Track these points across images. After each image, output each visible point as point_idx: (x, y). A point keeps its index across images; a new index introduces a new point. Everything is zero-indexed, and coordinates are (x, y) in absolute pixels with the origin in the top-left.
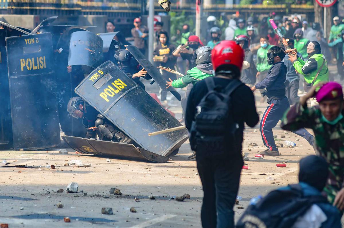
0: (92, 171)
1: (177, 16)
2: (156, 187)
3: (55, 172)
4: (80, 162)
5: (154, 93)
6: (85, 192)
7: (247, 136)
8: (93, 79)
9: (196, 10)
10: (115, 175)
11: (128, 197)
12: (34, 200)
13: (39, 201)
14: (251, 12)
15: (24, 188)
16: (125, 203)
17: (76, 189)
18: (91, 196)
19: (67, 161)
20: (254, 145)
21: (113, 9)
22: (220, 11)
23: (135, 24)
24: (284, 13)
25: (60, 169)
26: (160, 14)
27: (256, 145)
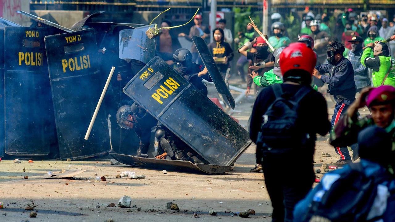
0: (146, 183)
1: (241, 12)
2: (217, 201)
3: (106, 184)
4: (133, 173)
5: (216, 97)
6: (138, 207)
7: (320, 146)
8: (143, 78)
9: (263, 5)
10: (172, 188)
11: (186, 212)
12: (82, 215)
13: (88, 216)
14: (325, 8)
15: (72, 202)
16: (183, 219)
17: (129, 204)
18: (145, 211)
19: (119, 172)
20: (327, 155)
21: (171, 4)
22: (290, 6)
23: (196, 21)
24: (362, 10)
25: (112, 181)
26: (223, 10)
27: (329, 156)
